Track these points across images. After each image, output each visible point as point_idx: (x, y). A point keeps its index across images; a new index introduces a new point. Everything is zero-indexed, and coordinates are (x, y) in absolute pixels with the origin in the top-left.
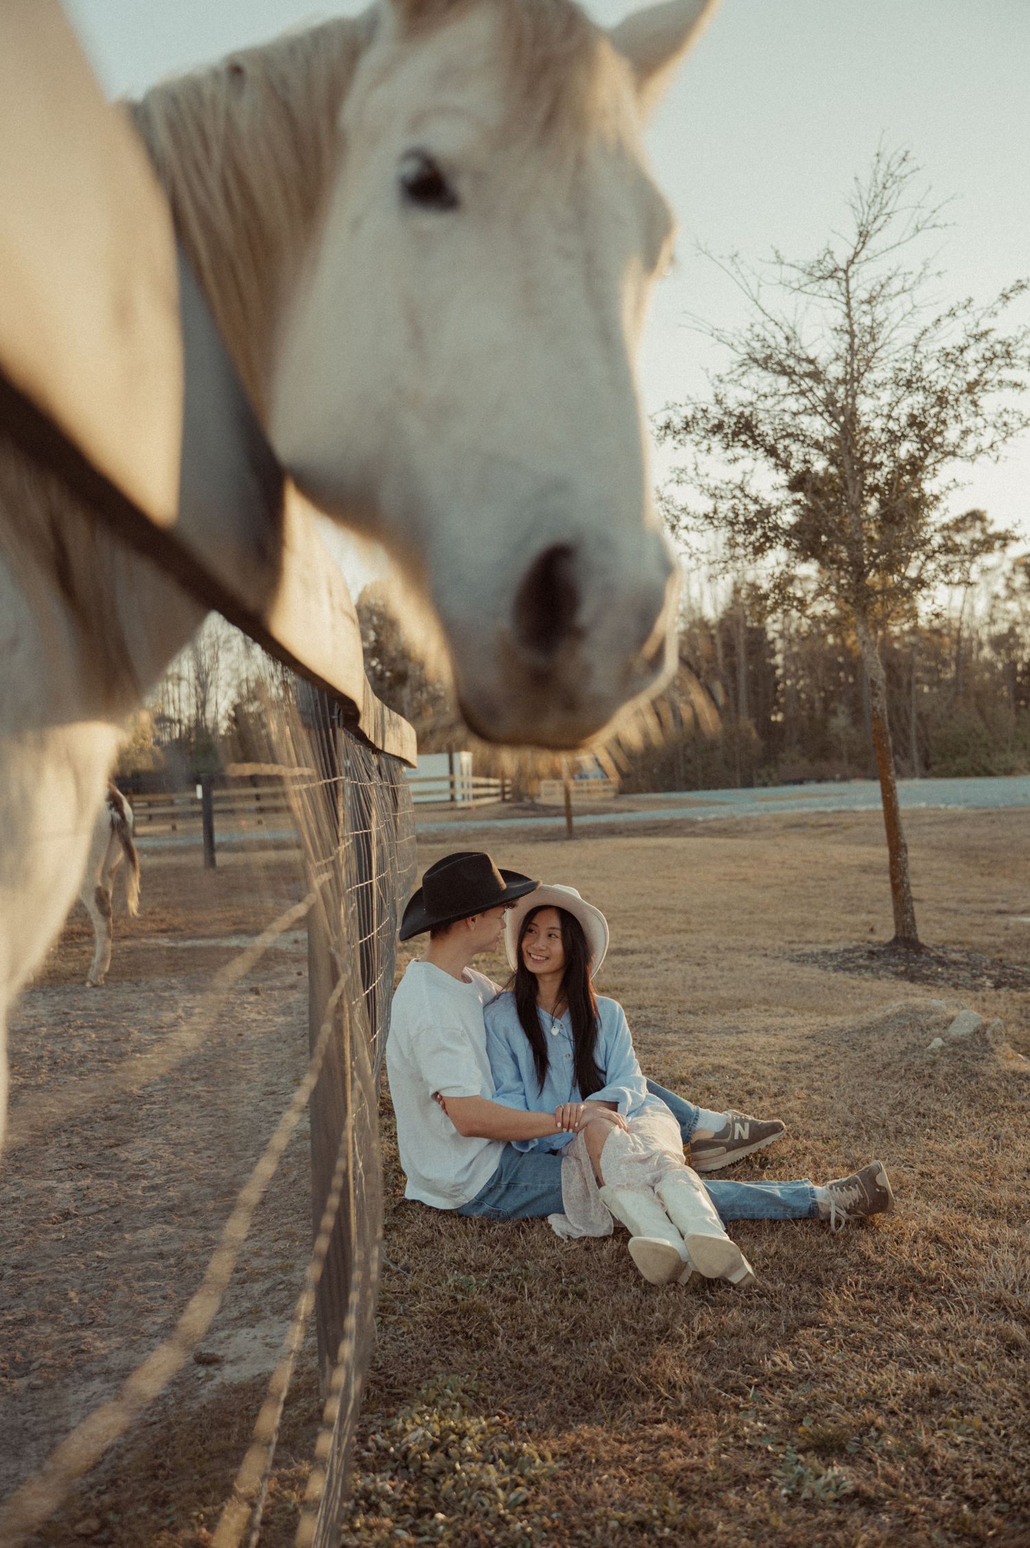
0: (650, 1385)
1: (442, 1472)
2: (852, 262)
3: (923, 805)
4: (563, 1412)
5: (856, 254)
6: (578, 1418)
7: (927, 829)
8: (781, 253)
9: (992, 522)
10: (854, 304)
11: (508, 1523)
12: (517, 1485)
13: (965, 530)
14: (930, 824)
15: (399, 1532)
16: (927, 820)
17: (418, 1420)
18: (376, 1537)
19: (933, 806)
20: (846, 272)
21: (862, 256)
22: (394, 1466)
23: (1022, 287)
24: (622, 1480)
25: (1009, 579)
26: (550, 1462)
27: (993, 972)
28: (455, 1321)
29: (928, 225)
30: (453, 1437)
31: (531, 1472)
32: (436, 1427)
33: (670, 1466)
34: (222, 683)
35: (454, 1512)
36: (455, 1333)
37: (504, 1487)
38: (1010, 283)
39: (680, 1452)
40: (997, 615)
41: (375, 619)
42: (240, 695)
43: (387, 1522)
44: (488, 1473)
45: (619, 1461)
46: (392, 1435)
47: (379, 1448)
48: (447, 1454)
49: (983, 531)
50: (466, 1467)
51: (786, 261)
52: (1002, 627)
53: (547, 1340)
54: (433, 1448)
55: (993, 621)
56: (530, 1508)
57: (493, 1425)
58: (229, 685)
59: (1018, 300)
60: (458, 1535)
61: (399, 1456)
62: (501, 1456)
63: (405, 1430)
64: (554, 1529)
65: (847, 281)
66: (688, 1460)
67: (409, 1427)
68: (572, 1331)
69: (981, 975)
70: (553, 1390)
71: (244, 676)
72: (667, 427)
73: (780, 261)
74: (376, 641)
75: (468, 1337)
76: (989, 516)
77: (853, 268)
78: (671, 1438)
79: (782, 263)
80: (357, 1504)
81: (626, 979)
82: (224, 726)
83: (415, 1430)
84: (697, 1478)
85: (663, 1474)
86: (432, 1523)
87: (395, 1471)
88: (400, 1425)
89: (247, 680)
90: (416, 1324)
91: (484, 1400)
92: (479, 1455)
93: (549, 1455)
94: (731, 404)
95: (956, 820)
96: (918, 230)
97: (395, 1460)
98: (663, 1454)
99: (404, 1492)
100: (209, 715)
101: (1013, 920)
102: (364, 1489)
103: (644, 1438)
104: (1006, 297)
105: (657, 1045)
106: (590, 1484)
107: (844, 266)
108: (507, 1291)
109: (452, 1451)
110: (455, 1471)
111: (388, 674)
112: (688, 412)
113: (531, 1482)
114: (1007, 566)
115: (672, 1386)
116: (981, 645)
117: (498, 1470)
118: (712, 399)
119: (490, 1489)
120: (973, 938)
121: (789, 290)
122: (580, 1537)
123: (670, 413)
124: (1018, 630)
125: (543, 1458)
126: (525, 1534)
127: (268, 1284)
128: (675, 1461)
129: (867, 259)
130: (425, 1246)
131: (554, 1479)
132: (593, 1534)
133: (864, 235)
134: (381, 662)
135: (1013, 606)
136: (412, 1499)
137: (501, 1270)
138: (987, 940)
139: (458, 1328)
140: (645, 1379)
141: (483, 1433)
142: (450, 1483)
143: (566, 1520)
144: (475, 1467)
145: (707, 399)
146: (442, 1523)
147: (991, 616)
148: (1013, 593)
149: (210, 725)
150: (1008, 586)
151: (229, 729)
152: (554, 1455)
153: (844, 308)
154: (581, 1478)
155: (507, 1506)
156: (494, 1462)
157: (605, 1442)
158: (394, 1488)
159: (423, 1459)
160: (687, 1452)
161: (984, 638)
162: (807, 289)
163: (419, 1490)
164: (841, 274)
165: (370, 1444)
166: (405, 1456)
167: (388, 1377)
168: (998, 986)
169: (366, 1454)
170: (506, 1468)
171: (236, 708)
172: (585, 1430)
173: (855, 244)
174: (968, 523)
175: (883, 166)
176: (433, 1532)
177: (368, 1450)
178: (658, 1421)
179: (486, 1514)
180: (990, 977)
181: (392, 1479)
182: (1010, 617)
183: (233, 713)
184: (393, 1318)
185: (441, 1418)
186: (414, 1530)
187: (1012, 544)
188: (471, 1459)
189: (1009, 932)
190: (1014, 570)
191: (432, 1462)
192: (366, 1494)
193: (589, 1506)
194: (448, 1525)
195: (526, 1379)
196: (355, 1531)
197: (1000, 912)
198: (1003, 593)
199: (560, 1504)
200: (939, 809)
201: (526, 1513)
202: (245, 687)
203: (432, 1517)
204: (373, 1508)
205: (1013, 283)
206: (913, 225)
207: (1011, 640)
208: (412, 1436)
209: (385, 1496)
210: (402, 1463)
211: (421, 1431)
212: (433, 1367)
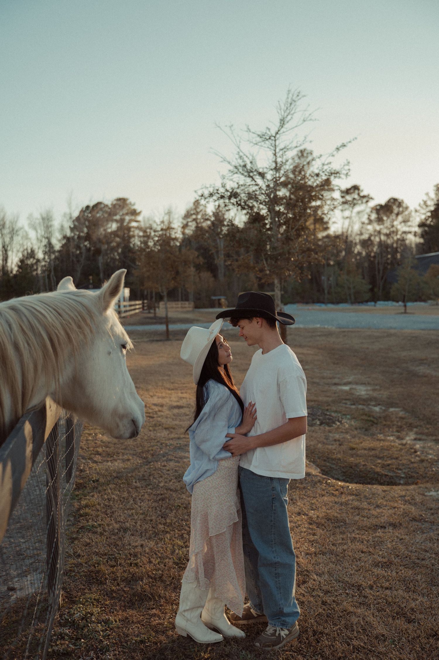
0: (153, 597)
1: (84, 627)
2: (277, 133)
3: (318, 326)
4: (124, 606)
5: (279, 131)
6: (129, 607)
7: (318, 338)
8: (250, 127)
9: (362, 191)
10: (277, 150)
11: (103, 642)
12: (107, 630)
13: (351, 193)
14: (319, 336)
15: (70, 645)
16: (319, 334)
17: (79, 610)
18: (63, 647)
19: (322, 326)
20: (275, 137)
21: (281, 131)
22: (70, 625)
23: (345, 146)
24: (139, 628)
25: (369, 215)
26: (118, 623)
27: (321, 418)
28: (94, 575)
29: (309, 119)
30: (89, 615)
31: (111, 626)
32: (84, 612)
33: (154, 623)
34: (15, 250)
35: (87, 639)
36: (93, 579)
37: (102, 631)
38: (339, 144)
39: (157, 618)
40: (364, 231)
41: (87, 223)
42: (23, 256)
43: (67, 642)
44: (98, 626)
45: (139, 622)
46: (71, 615)
47: (66, 619)
48: (87, 621)
49: (359, 194)
50: (92, 625)
51: (251, 130)
52: (365, 236)
53: (123, 581)
54: (83, 619)
55: (361, 234)
56: (110, 637)
57: (102, 611)
58: (18, 251)
59: (342, 150)
60: (87, 646)
61: (72, 622)
62: (103, 621)
63: (74, 613)
64: (116, 643)
65: (275, 141)
66: (159, 621)
67: (75, 612)
68: (132, 577)
69: (316, 419)
70: (123, 598)
71: (25, 247)
72: (202, 196)
73: (249, 130)
74: (87, 233)
75: (97, 580)
76: (361, 188)
77: (278, 136)
78: (156, 614)
79: (250, 131)
80: (58, 637)
81: (177, 422)
82: (15, 269)
83: (77, 613)
84: (161, 627)
85: (151, 626)
86: (80, 642)
87: (70, 626)
88: (73, 612)
89: (27, 249)
90: (81, 576)
91: (100, 602)
92: (96, 621)
93: (118, 621)
94: (228, 188)
95: (330, 334)
96: (304, 121)
97: (70, 623)
98: (152, 619)
99: (72, 633)
100: (9, 264)
101: (340, 387)
102: (60, 632)
103: (148, 614)
104: (338, 149)
105: (181, 458)
106: (129, 629)
107: (274, 135)
108: (113, 563)
109: (88, 620)
110: (88, 626)
111: (92, 248)
112: (211, 190)
113: (111, 629)
114: (368, 210)
115: (160, 596)
116: (356, 244)
117: (101, 625)
118: (220, 186)
119: (98, 632)
120: (320, 398)
121: (252, 144)
122: (124, 645)
123: (204, 190)
124: (372, 238)
125: (116, 621)
126: (107, 645)
127: (33, 560)
128: (155, 621)
129: (284, 132)
130: (87, 546)
131: (118, 628)
132: (127, 644)
133: (283, 122)
134: (90, 243)
135: (370, 227)
136: (75, 635)
137: (112, 555)
138: (325, 399)
139: (95, 577)
140: (152, 594)
141: (98, 613)
142: (86, 630)
143: (120, 641)
144: (95, 625)
145: (218, 185)
146: (83, 642)
147: (361, 231)
148: (370, 222)
149: (9, 269)
150: (369, 219)
151: (18, 271)
152: (119, 620)
153: (274, 152)
154: (126, 627)
155: (103, 636)
156: (101, 623)
157: (135, 616)
158: (69, 632)
159: (79, 622)
160: (160, 618)
161: (358, 241)
162: (260, 144)
163: (77, 632)
164: (273, 138)
165: (63, 618)
166: (74, 622)
167: (71, 595)
168: (321, 424)
169: (62, 621)
170: (104, 625)
171: (22, 261)
172: (130, 612)
173: (278, 127)
174: (352, 191)
175: (290, 95)
176: (80, 645)
177: (63, 620)
178: (153, 609)
179: (97, 639)
180: (319, 420)
181: (69, 629)
182: (369, 232)
183: (20, 264)
184: (73, 574)
185: (86, 609)
186: (74, 644)
187: (371, 201)
188: (94, 622)
189: (337, 395)
190: (371, 212)
191: (82, 623)
192: (61, 634)
193: (127, 636)
194: (85, 643)
195: (114, 595)
196: (57, 645)
197: (335, 384)
198: (367, 221)
199: (119, 635)
200: (325, 328)
201: (109, 638)
202: (26, 252)
203: (80, 640)
204: (63, 638)
205: (341, 144)
206: (302, 119)
207: (369, 242)
208: (76, 615)
209: (67, 635)
210: (73, 624)
211: (79, 614)
212: (85, 591)
